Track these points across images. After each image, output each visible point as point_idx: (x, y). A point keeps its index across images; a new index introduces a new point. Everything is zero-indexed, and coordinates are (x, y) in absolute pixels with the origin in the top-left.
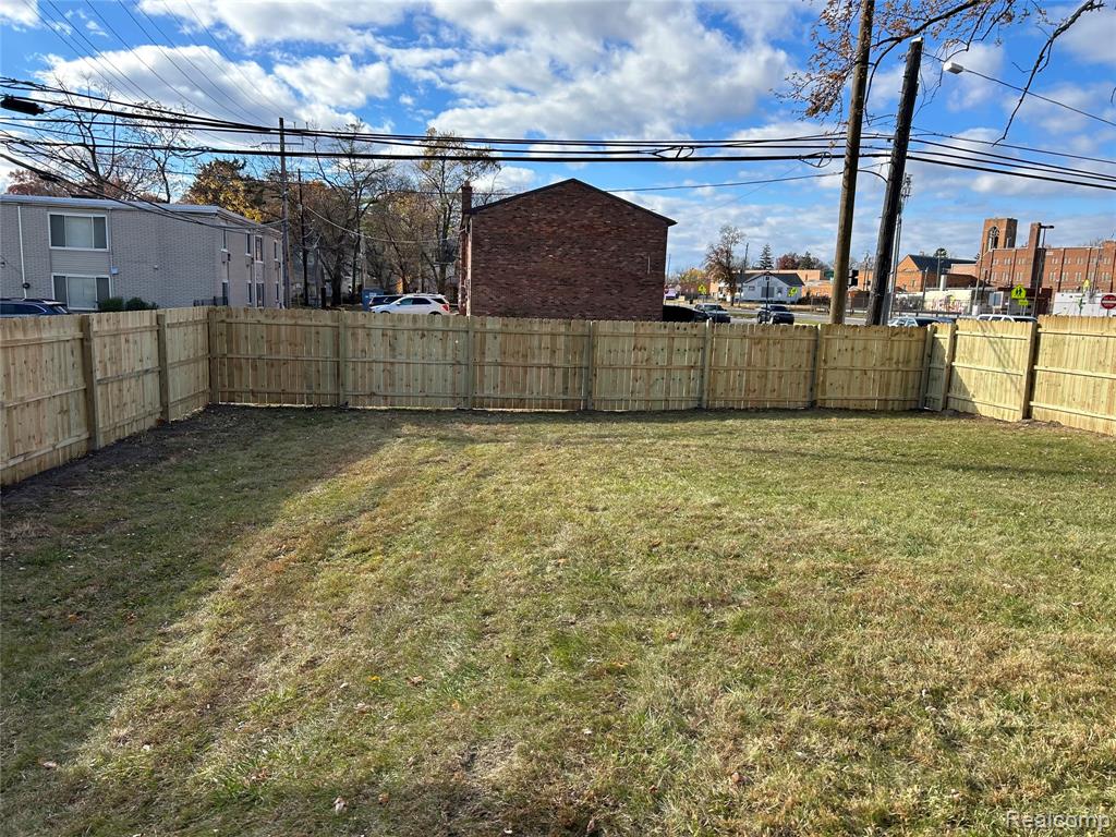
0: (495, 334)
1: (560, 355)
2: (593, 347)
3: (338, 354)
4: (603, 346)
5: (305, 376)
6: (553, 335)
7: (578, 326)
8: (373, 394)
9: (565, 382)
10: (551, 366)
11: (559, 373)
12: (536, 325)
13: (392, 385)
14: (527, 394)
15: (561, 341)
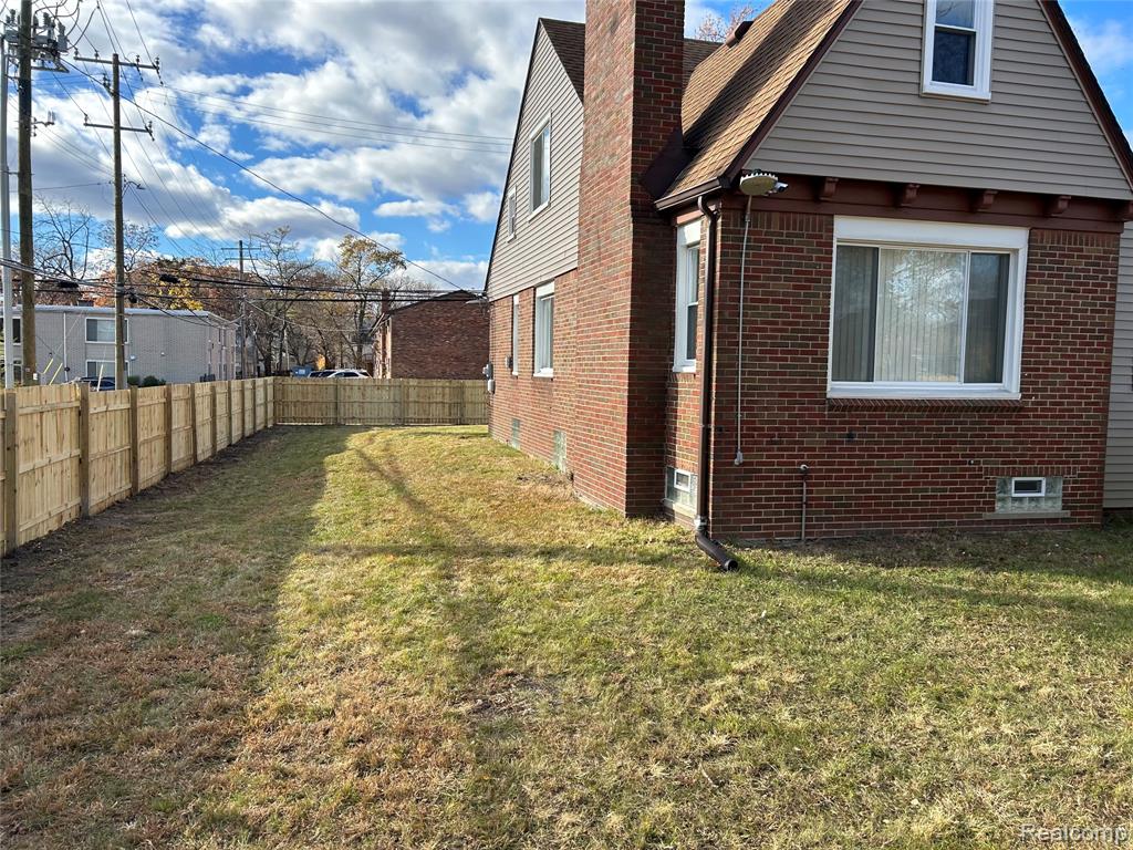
0: (414, 387)
1: (447, 397)
2: (463, 393)
3: (336, 398)
4: (468, 393)
5: (320, 409)
6: (443, 387)
7: (455, 383)
8: (354, 418)
9: (450, 409)
10: (443, 403)
11: (447, 406)
12: (434, 383)
13: (363, 413)
14: (430, 417)
15: (447, 390)
